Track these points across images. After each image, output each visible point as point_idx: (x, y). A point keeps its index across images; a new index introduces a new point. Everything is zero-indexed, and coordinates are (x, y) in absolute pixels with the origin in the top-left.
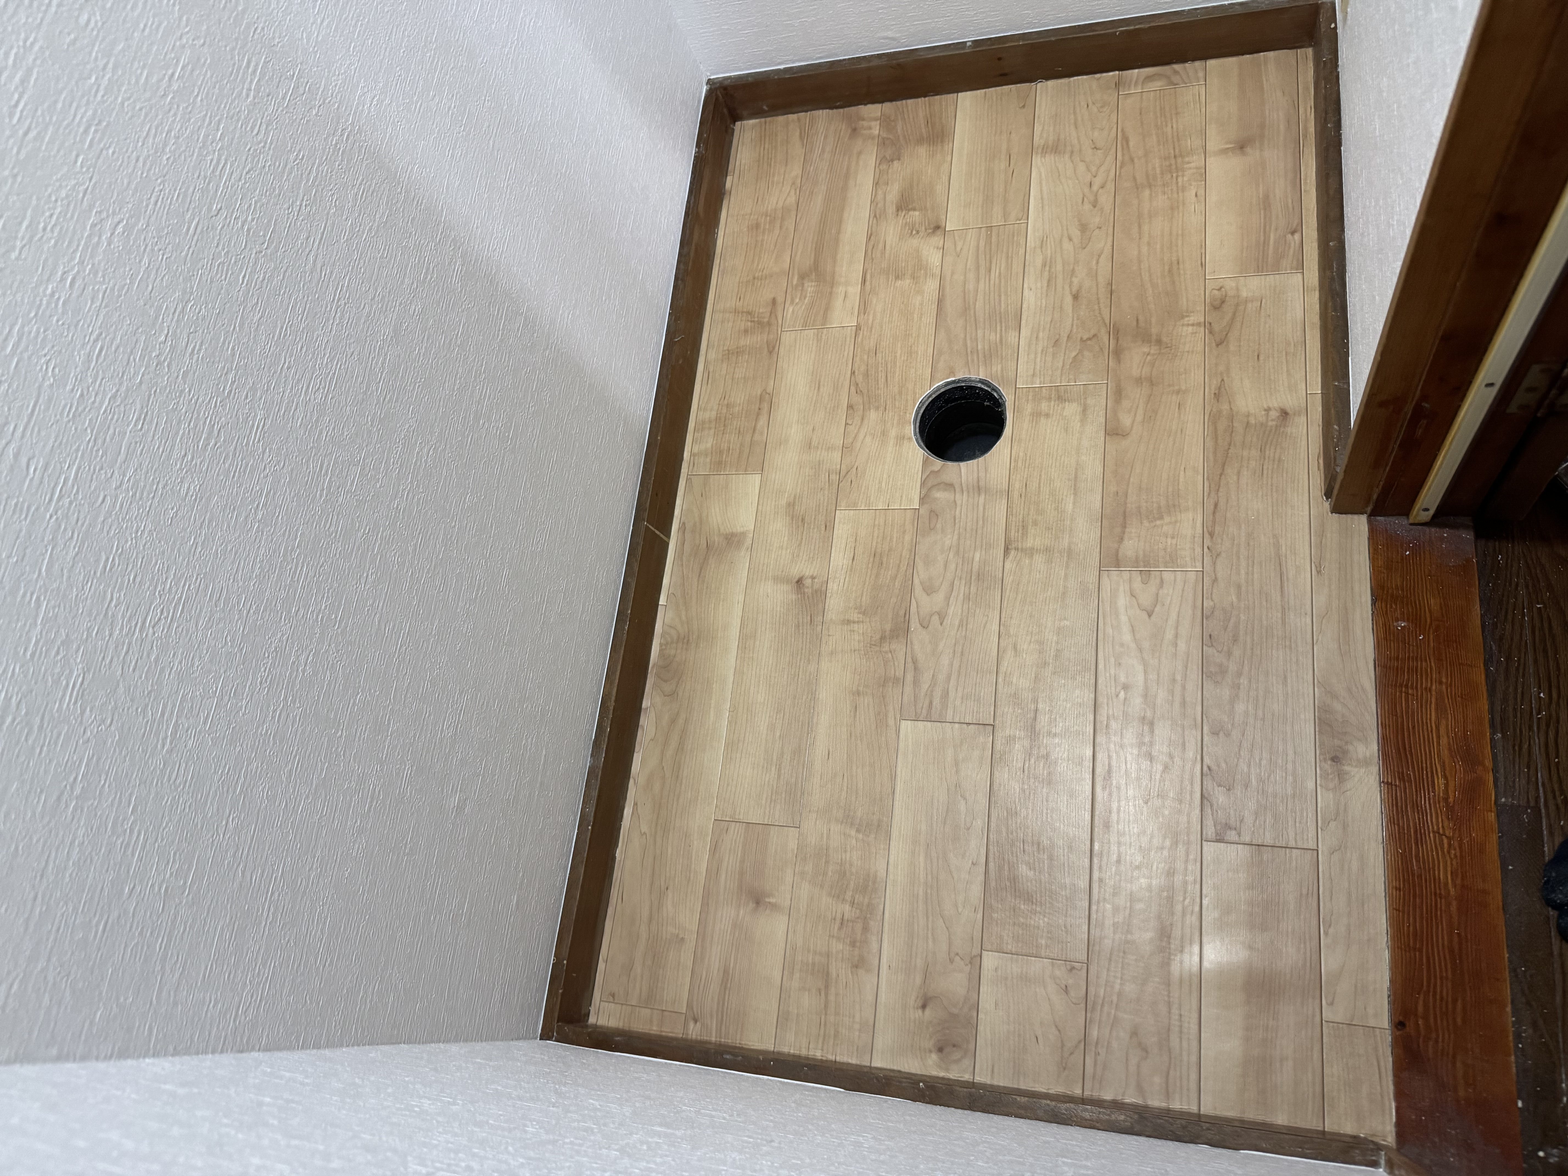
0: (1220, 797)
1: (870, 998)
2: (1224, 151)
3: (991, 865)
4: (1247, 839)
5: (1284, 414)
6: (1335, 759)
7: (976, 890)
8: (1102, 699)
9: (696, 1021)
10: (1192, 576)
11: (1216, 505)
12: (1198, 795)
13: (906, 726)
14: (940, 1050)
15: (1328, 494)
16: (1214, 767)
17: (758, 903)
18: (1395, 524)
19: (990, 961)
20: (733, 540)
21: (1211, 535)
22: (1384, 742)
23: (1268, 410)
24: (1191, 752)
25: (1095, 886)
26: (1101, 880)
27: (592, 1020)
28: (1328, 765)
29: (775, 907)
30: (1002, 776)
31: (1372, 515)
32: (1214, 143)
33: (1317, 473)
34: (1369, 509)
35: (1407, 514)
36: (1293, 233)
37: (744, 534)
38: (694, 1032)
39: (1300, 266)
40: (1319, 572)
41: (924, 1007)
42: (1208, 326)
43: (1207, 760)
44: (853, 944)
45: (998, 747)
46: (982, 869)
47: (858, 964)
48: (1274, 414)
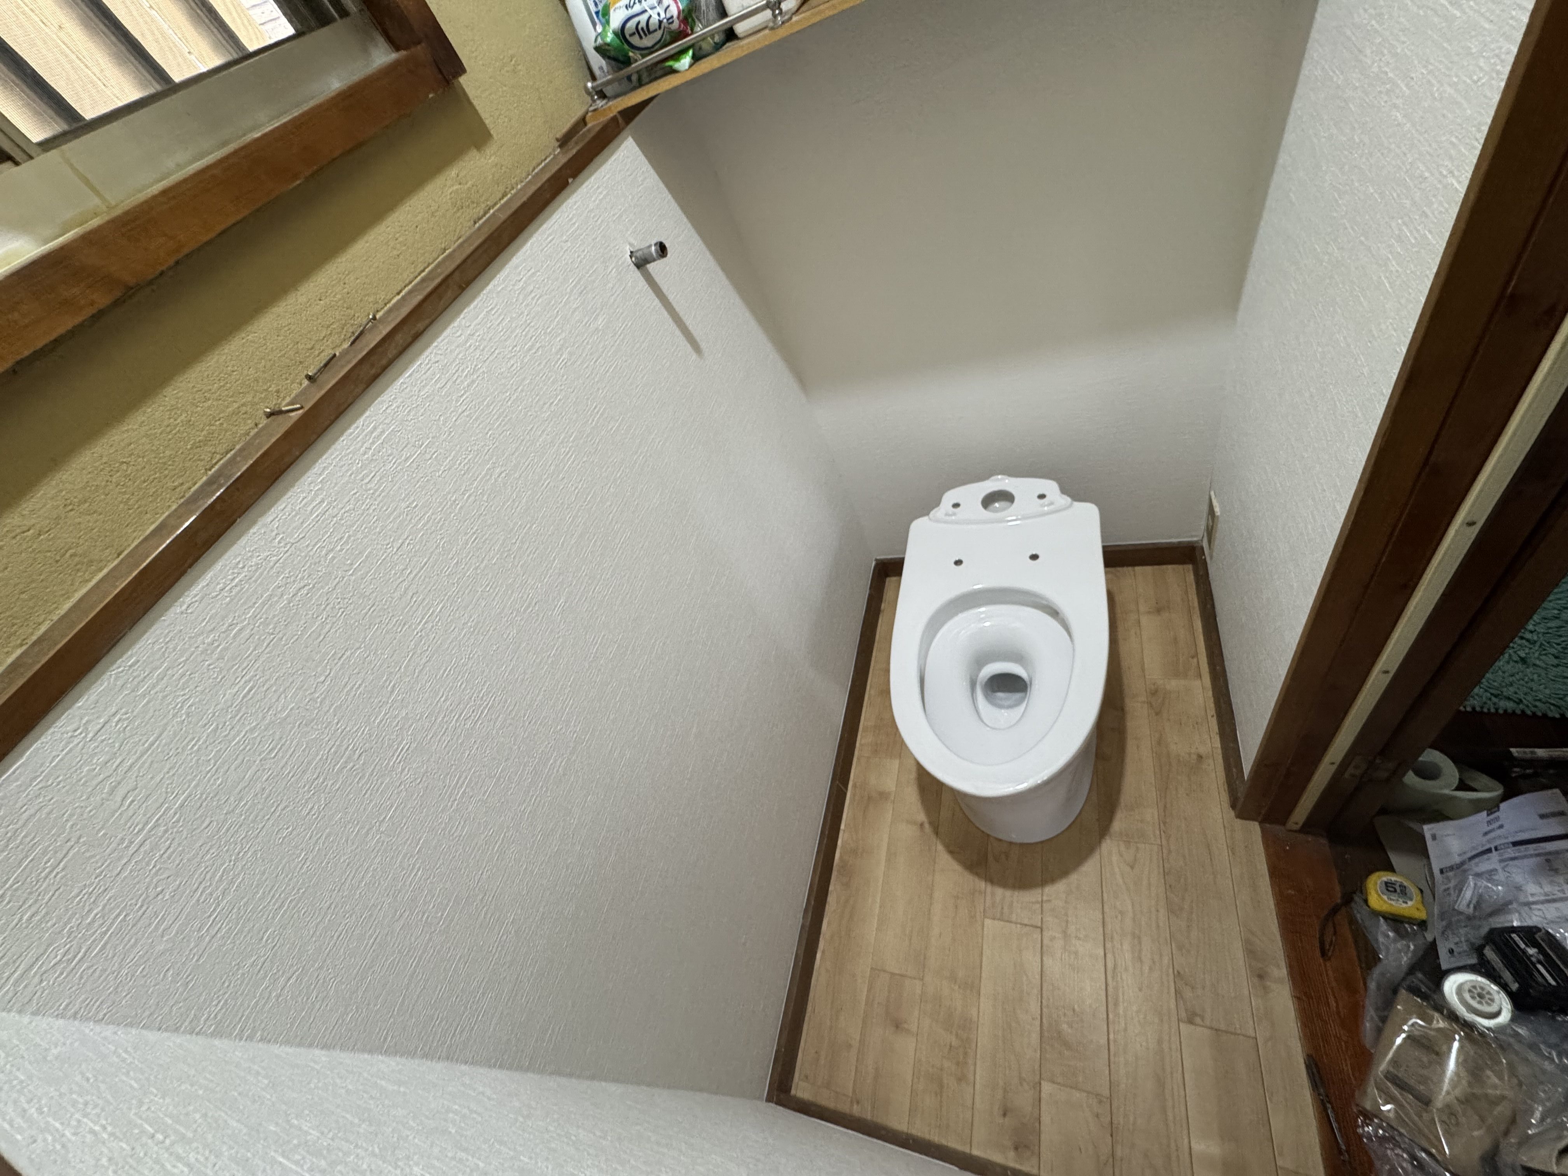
0: (1188, 994)
1: (969, 1103)
2: (1149, 613)
3: (1044, 1020)
4: (1208, 1023)
5: (1200, 757)
6: (1261, 977)
7: (1035, 1037)
8: (1108, 920)
9: (858, 1103)
10: (1155, 848)
11: (1165, 806)
12: (1173, 990)
13: (988, 922)
14: (1016, 1148)
15: (1233, 806)
16: (1182, 973)
17: (897, 1027)
18: (1277, 828)
19: (1047, 1088)
20: (883, 796)
21: (1165, 823)
22: (1291, 968)
23: (1190, 754)
24: (1166, 960)
25: (1112, 1043)
26: (1115, 1041)
27: (793, 1092)
28: (1256, 980)
29: (908, 1031)
30: (1048, 961)
31: (1261, 823)
32: (1142, 608)
33: (1224, 793)
34: (1260, 819)
35: (1284, 824)
36: (1193, 657)
37: (889, 793)
38: (856, 1111)
39: (1200, 676)
40: (1233, 854)
41: (1005, 1115)
42: (1150, 704)
43: (1176, 966)
44: (958, 1064)
45: (1045, 942)
46: (1038, 1023)
47: (961, 1079)
48: (1194, 757)
